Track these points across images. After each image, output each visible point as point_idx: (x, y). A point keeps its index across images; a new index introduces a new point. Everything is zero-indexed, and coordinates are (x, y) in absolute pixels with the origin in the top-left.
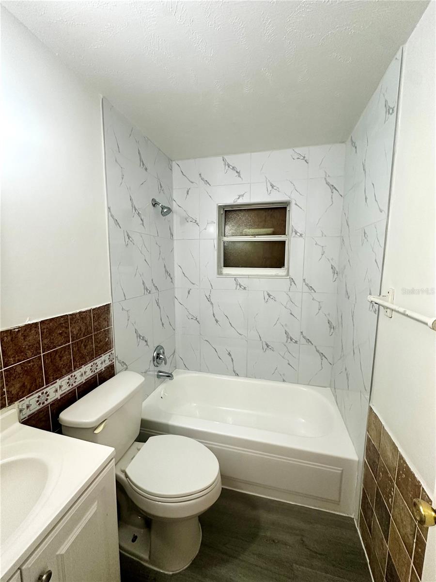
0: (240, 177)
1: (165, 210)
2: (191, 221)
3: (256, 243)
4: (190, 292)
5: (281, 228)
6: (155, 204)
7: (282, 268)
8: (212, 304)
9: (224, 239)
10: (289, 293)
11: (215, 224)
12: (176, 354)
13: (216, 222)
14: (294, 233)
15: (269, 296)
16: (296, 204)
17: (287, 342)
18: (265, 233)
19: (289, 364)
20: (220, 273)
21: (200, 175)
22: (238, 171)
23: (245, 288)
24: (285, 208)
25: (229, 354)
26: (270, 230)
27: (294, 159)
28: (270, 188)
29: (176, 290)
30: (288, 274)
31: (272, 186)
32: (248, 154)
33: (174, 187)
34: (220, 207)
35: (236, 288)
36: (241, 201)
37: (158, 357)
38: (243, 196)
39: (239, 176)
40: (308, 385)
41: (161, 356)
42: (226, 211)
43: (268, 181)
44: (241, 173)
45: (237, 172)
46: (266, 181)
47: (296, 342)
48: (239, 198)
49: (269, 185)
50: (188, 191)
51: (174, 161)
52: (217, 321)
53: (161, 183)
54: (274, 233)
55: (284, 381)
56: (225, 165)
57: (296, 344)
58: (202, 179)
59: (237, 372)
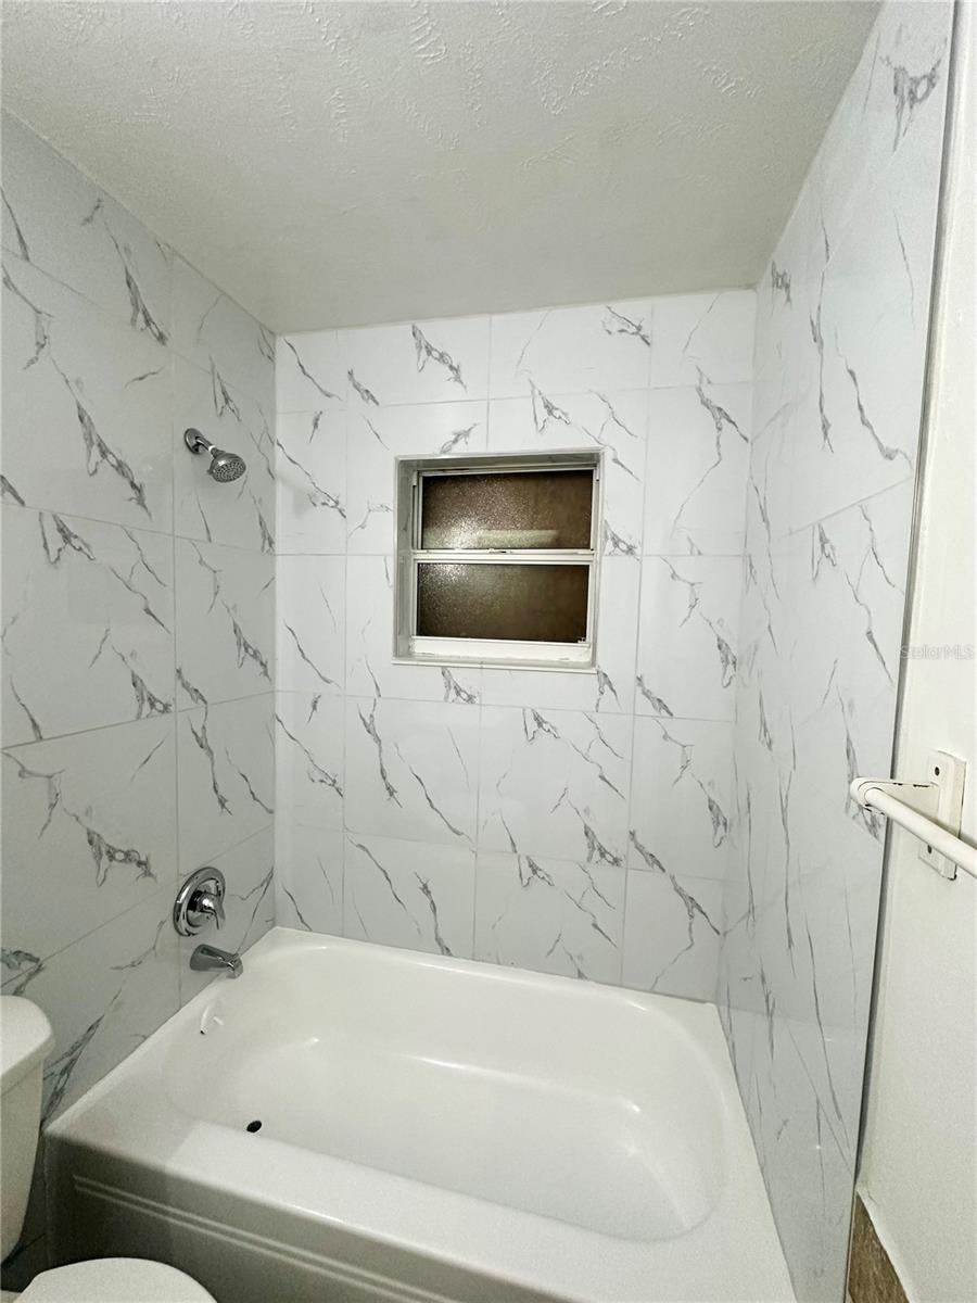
0: (461, 382)
1: (222, 463)
2: (324, 504)
3: (507, 570)
4: (318, 705)
5: (577, 531)
6: (196, 445)
7: (580, 643)
8: (378, 740)
9: (417, 557)
10: (595, 716)
11: (391, 513)
12: (277, 883)
13: (391, 507)
14: (610, 544)
15: (540, 722)
16: (616, 461)
17: (589, 859)
18: (532, 542)
19: (595, 926)
20: (402, 652)
21: (350, 374)
22: (455, 365)
23: (470, 699)
24: (589, 474)
25: (425, 889)
26: (547, 535)
27: (610, 333)
28: (542, 414)
29: (280, 697)
30: (593, 663)
31: (550, 409)
32: (485, 319)
33: (280, 407)
34: (405, 466)
35: (446, 698)
36: (461, 450)
37: (193, 904)
38: (466, 433)
39: (458, 379)
40: (652, 991)
41: (206, 902)
42: (425, 479)
43: (537, 393)
44: (462, 369)
45: (452, 368)
46: (532, 392)
47: (616, 861)
48: (455, 441)
49: (540, 404)
50: (317, 420)
51: (280, 334)
52: (391, 791)
53: (227, 388)
54: (558, 544)
55: (581, 975)
56: (419, 347)
57: (615, 867)
58: (357, 387)
59: (447, 943)
